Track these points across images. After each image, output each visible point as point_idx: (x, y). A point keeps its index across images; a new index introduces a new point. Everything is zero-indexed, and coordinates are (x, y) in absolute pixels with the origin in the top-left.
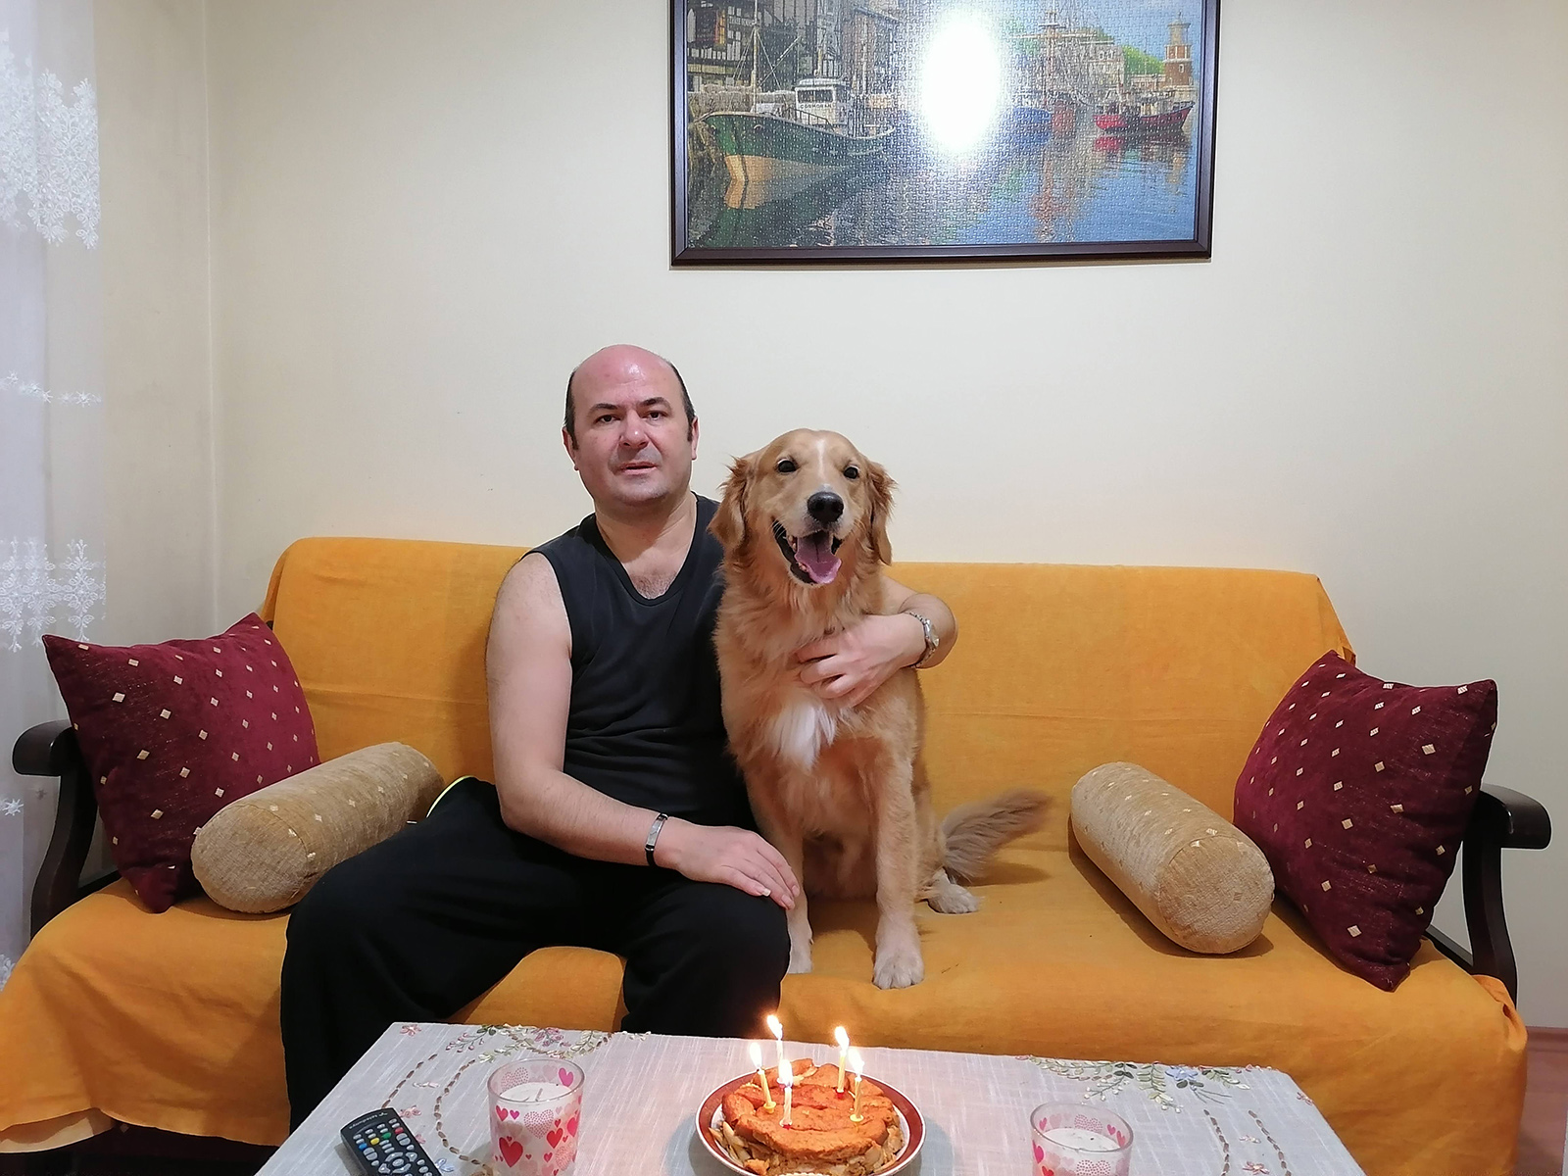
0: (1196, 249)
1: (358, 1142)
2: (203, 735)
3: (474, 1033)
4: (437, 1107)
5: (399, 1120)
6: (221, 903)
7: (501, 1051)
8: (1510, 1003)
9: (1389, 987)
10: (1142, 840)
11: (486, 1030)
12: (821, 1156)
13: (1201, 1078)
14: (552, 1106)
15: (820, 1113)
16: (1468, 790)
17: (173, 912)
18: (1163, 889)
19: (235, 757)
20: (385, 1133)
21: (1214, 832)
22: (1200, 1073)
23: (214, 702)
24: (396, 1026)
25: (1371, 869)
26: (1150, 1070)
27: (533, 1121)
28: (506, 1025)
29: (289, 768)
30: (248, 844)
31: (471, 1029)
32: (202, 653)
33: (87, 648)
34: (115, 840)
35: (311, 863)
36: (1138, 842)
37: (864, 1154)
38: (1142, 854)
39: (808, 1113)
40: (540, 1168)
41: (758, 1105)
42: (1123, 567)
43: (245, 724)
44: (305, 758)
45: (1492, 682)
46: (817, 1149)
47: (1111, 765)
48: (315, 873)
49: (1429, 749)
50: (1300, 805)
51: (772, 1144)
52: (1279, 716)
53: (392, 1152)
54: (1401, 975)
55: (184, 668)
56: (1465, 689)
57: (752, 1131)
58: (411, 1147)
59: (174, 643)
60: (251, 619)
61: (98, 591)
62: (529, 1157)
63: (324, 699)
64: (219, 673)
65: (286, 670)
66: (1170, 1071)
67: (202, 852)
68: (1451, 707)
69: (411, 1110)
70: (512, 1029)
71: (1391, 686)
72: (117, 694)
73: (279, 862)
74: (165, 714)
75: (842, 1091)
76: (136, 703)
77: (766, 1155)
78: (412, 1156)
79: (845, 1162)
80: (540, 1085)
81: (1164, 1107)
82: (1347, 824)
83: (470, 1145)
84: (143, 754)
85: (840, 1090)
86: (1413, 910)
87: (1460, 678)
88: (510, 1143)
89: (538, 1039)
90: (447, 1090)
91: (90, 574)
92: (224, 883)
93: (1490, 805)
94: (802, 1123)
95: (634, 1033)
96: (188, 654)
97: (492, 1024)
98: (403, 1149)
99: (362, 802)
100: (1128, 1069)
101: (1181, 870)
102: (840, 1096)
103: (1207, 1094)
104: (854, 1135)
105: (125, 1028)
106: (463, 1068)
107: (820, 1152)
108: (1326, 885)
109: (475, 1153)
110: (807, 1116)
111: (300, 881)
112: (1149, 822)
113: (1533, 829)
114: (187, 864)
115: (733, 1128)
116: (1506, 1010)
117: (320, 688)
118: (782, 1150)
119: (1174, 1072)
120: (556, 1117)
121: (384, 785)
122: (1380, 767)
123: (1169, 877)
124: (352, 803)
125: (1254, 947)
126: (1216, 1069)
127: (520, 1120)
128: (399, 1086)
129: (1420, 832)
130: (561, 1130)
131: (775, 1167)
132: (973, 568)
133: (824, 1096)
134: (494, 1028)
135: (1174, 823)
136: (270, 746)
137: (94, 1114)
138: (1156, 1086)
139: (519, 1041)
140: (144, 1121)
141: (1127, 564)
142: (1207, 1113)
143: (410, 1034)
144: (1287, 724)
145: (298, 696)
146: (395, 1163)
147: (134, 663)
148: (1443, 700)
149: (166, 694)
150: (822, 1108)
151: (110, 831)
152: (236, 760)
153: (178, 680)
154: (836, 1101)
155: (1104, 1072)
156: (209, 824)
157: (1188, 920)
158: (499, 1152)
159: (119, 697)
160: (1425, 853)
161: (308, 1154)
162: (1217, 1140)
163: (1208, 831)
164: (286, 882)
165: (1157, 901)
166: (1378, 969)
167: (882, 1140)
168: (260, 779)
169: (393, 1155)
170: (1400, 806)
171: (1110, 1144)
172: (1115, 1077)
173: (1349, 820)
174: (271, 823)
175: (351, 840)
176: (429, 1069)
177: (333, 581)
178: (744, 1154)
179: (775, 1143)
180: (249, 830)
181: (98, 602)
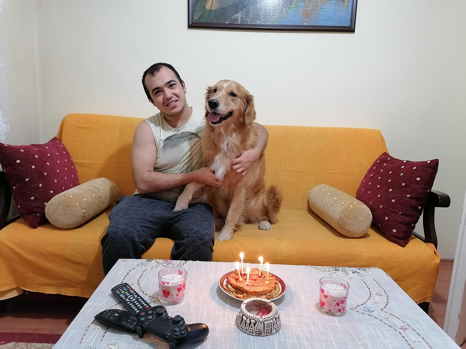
0: (350, 29)
1: (118, 293)
2: (45, 174)
3: (145, 261)
4: (138, 283)
5: (129, 286)
6: (56, 226)
7: (154, 266)
8: (435, 250)
9: (404, 246)
10: (334, 206)
11: (148, 261)
12: (259, 293)
13: (358, 271)
14: (179, 280)
15: (255, 281)
16: (428, 191)
17: (39, 228)
18: (341, 219)
19: (56, 181)
20: (126, 290)
21: (356, 203)
22: (358, 269)
23: (48, 164)
24: (120, 260)
25: (400, 213)
26: (344, 268)
27: (173, 285)
28: (154, 259)
29: (72, 185)
30: (64, 207)
31: (144, 261)
32: (43, 148)
33: (7, 146)
34: (19, 206)
35: (84, 213)
36: (333, 206)
37: (270, 292)
38: (334, 210)
39: (252, 281)
40: (175, 298)
41: (237, 280)
42: (325, 127)
43: (58, 171)
44: (76, 183)
45: (438, 160)
46: (258, 291)
47: (322, 185)
48: (85, 216)
49: (418, 179)
50: (379, 196)
51: (244, 290)
52: (370, 171)
53: (129, 295)
54: (407, 243)
55: (38, 153)
56: (430, 162)
57: (237, 287)
58: (135, 293)
59: (33, 145)
60: (55, 139)
61: (7, 128)
62: (172, 295)
63: (80, 164)
64: (49, 155)
65: (68, 155)
66: (349, 269)
67: (49, 210)
68: (425, 167)
69: (131, 284)
70: (156, 260)
71: (406, 161)
72: (18, 160)
73: (74, 213)
74: (33, 167)
75: (261, 275)
76: (24, 163)
77: (241, 293)
78: (136, 296)
79: (265, 295)
80: (173, 275)
81: (350, 279)
82: (393, 201)
83: (151, 293)
84: (27, 180)
85: (260, 275)
86: (411, 225)
87: (428, 158)
88: (166, 292)
89: (165, 263)
90: (140, 278)
91: (4, 122)
92: (56, 219)
93: (434, 196)
94: (250, 284)
95: (193, 261)
96: (39, 148)
97: (150, 259)
98: (132, 294)
99: (97, 195)
100: (338, 269)
101: (347, 214)
102: (260, 277)
103: (361, 275)
104: (266, 287)
105: (27, 263)
106: (144, 271)
107: (258, 292)
108: (387, 218)
109: (154, 294)
110: (252, 282)
111: (81, 219)
112: (336, 201)
113: (445, 202)
114: (44, 214)
115: (231, 286)
116: (435, 252)
117: (78, 161)
118: (247, 291)
119: (351, 269)
120: (180, 283)
121: (102, 190)
122: (403, 184)
123: (343, 216)
124: (94, 195)
125: (365, 236)
126: (362, 268)
127: (169, 285)
128: (125, 277)
129: (414, 203)
130: (181, 287)
131: (245, 296)
132: (281, 127)
133: (255, 277)
134: (150, 260)
135: (344, 201)
136: (66, 178)
137: (18, 289)
138: (347, 273)
139: (159, 264)
140: (34, 290)
141: (326, 126)
142: (362, 280)
143: (125, 262)
144: (373, 173)
145: (72, 163)
146: (131, 298)
147: (22, 151)
148: (424, 164)
149: (33, 161)
150: (255, 280)
151: (17, 203)
152: (56, 182)
153: (36, 156)
154: (259, 278)
155: (331, 269)
156: (50, 202)
157: (348, 228)
158: (162, 294)
159: (18, 161)
160: (415, 208)
161: (101, 297)
162: (367, 287)
163: (355, 203)
164: (76, 219)
165: (339, 223)
166: (400, 241)
167: (275, 288)
168: (63, 188)
169: (130, 296)
170: (409, 195)
171: (342, 288)
172: (334, 271)
173: (394, 200)
174: (71, 201)
175: (94, 207)
176: (133, 272)
177: (80, 127)
178: (235, 293)
179: (245, 290)
180: (64, 203)
181: (7, 132)
